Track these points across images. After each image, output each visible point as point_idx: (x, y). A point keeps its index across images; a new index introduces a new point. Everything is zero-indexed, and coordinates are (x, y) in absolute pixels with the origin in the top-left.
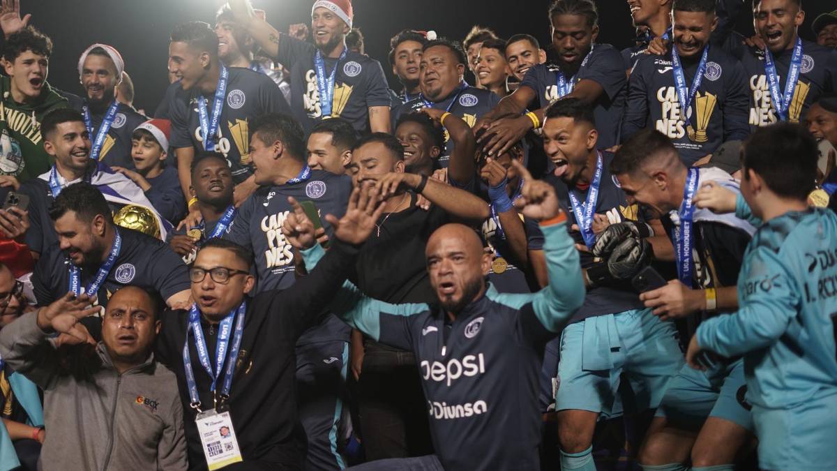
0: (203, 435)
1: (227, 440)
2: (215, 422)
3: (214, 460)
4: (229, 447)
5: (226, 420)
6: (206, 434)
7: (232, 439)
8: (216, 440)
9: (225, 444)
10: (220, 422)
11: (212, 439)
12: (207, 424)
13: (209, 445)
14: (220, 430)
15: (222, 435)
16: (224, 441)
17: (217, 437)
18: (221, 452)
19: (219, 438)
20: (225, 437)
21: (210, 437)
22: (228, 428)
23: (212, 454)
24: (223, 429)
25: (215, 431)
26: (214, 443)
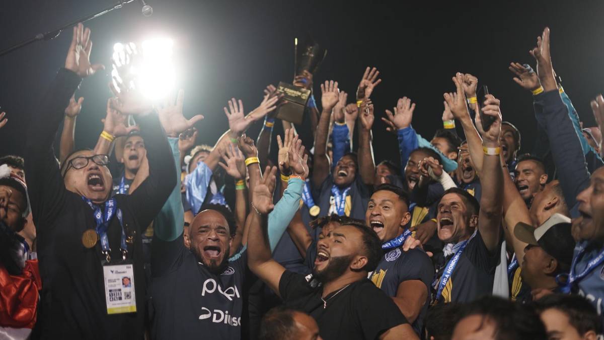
0: (107, 281)
1: (128, 290)
2: (119, 271)
3: (113, 304)
4: (128, 296)
5: (128, 271)
6: (110, 281)
7: (131, 289)
8: (118, 287)
9: (125, 293)
10: (124, 272)
11: (115, 285)
12: (112, 272)
13: (110, 291)
14: (123, 280)
15: (123, 284)
16: (125, 290)
17: (119, 285)
18: (120, 299)
19: (121, 286)
20: (126, 286)
21: (112, 283)
22: (130, 279)
23: (112, 299)
24: (125, 279)
25: (118, 279)
26: (116, 290)
